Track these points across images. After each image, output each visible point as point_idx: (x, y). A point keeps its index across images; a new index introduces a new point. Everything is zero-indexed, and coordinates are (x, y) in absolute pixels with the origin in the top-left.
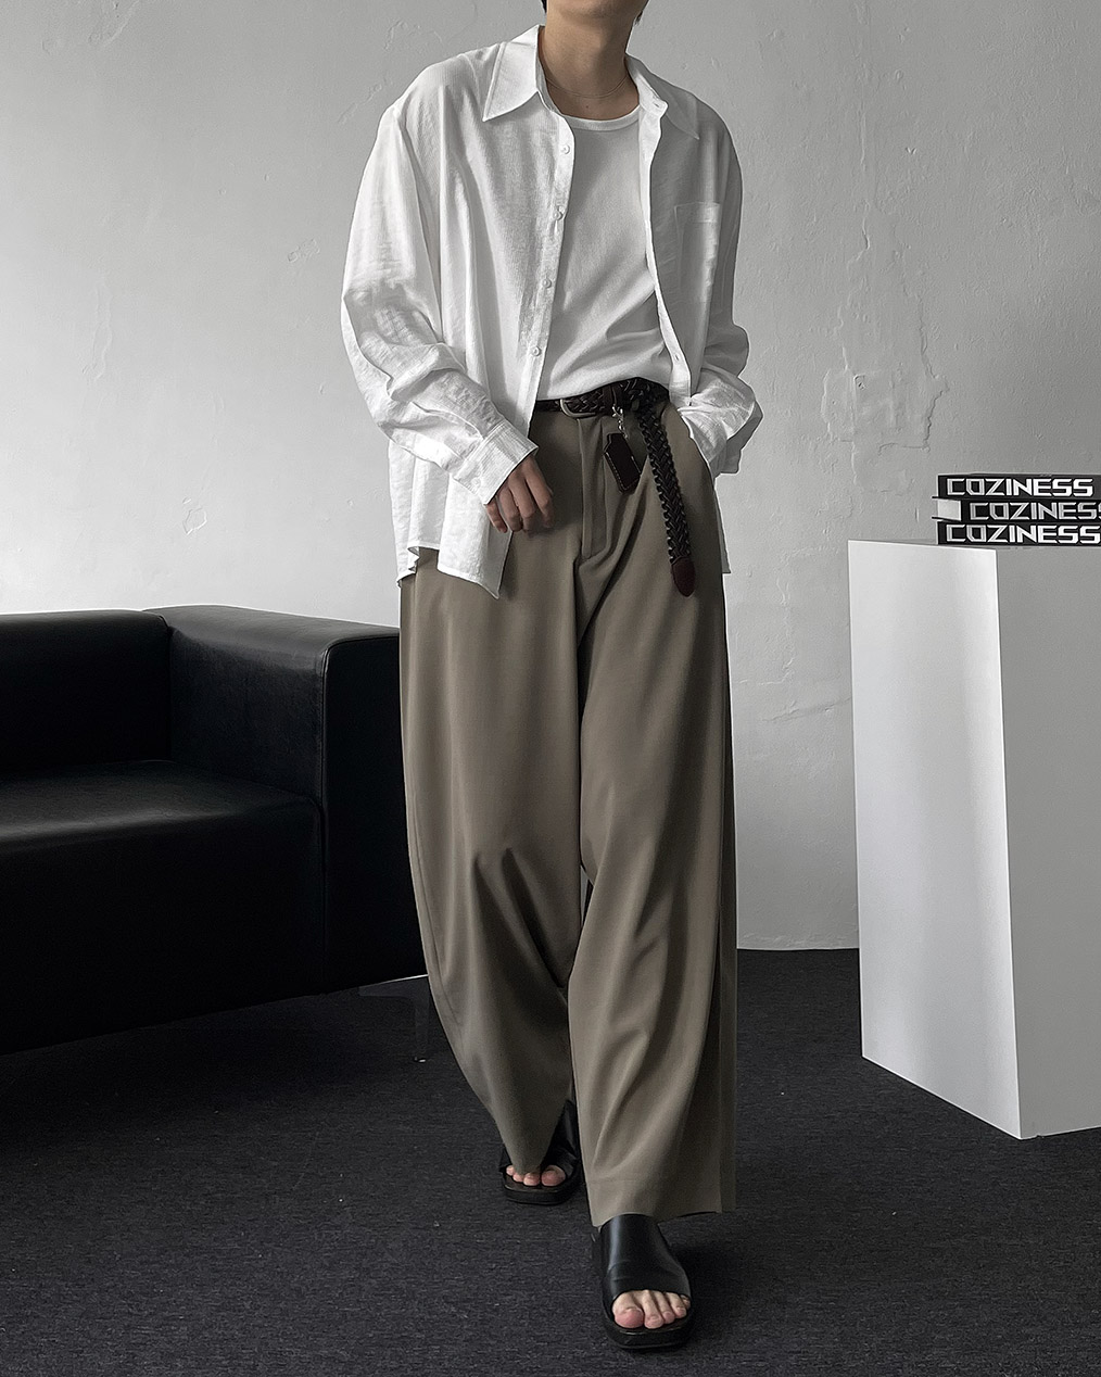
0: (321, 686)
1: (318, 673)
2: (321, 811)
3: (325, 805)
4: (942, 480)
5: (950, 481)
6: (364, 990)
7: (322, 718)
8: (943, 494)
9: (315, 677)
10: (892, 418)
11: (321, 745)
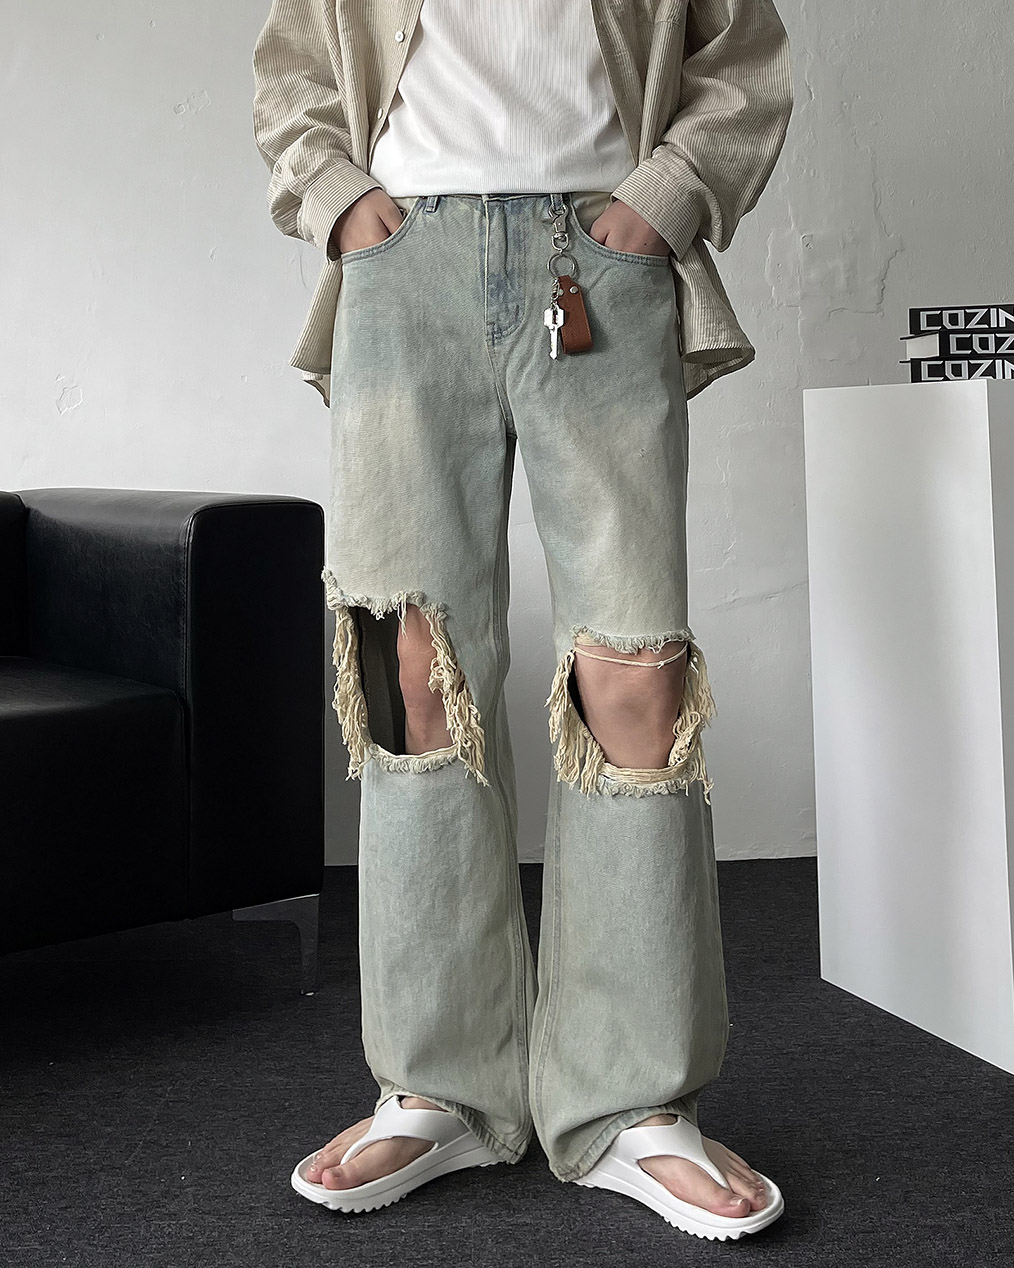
0: (186, 559)
1: (181, 543)
2: (184, 702)
3: (189, 697)
4: (915, 314)
5: (923, 316)
6: (240, 914)
7: (187, 596)
8: (916, 331)
9: (177, 549)
10: (841, 282)
11: (186, 627)
